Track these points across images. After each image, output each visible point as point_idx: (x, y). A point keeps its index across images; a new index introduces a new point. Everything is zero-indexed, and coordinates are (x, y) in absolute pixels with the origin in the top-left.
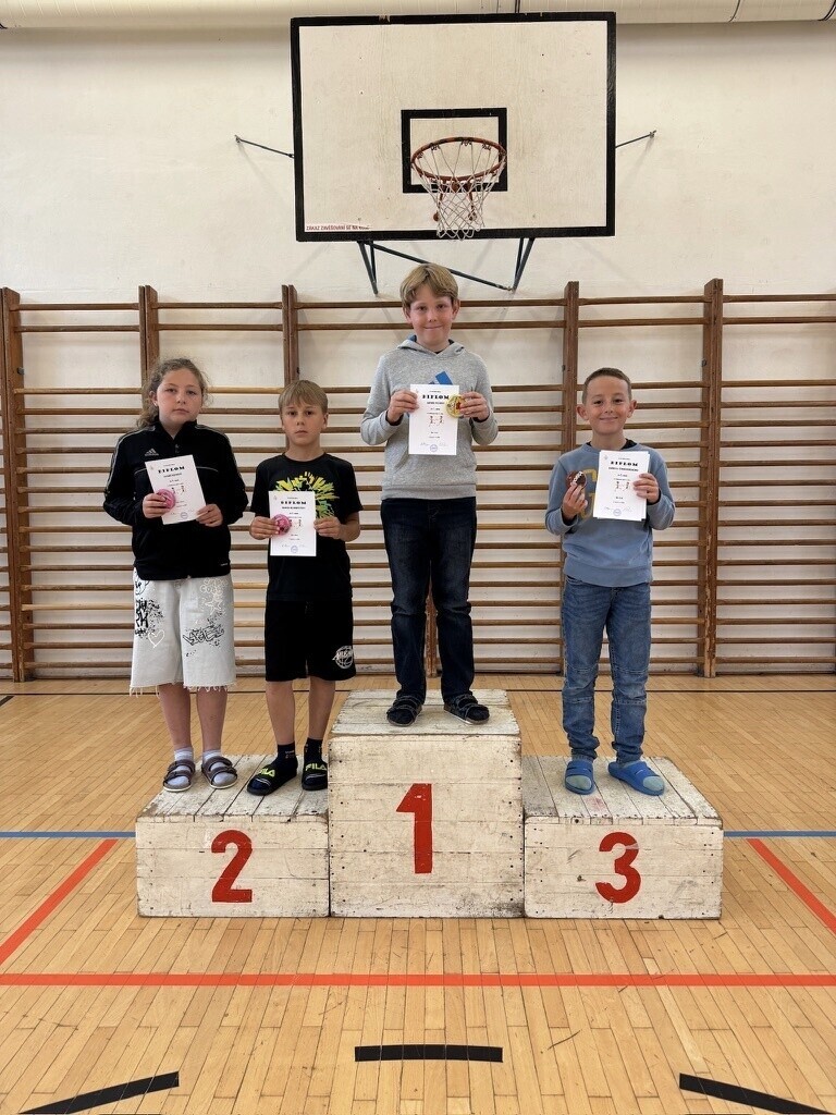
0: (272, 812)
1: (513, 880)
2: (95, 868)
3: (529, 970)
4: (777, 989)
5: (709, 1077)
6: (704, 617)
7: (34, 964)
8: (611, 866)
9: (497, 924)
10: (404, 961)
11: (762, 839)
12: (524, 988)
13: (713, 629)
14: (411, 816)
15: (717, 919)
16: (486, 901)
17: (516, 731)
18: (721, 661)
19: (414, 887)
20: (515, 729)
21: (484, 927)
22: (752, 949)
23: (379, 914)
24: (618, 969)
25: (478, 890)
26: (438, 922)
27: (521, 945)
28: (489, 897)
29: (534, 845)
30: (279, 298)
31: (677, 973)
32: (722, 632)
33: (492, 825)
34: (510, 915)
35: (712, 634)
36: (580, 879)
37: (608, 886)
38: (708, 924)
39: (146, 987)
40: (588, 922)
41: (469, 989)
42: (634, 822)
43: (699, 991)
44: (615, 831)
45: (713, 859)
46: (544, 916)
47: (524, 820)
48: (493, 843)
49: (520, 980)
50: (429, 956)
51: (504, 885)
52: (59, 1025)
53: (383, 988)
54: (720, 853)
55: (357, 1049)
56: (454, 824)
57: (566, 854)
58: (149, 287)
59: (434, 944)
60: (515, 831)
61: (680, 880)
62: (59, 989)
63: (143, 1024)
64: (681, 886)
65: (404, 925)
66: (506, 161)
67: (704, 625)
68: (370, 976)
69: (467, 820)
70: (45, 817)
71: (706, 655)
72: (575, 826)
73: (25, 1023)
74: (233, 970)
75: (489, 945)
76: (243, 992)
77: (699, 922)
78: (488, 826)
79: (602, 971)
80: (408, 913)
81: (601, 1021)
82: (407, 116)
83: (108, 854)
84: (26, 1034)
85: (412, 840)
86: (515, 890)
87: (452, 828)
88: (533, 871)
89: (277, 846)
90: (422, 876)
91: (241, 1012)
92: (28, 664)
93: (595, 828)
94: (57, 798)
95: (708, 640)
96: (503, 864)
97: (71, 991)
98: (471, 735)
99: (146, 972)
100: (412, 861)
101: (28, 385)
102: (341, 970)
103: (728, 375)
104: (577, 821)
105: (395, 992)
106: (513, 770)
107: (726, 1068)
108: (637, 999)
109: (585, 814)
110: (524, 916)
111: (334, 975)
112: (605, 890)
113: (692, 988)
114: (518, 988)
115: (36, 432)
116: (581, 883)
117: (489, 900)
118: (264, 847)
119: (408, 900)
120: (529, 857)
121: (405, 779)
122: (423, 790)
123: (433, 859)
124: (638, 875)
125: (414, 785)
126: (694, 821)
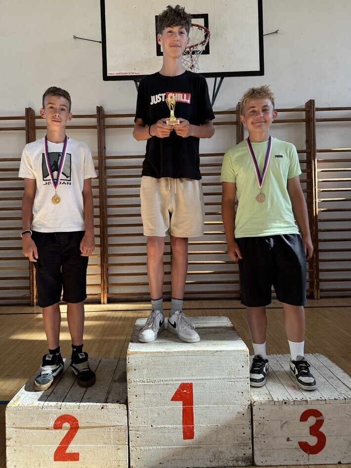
1: (246, 442)
6: (313, 268)
8: (308, 431)
13: (318, 274)
14: (179, 405)
16: (228, 455)
17: (245, 348)
18: (322, 291)
19: (183, 448)
23: (161, 466)
25: (224, 450)
28: (230, 453)
29: (259, 419)
30: (95, 112)
32: (322, 276)
33: (231, 407)
34: (244, 464)
35: (317, 277)
36: (288, 440)
37: (306, 443)
42: (321, 402)
44: (309, 408)
46: (266, 464)
47: (251, 403)
48: (232, 419)
51: (240, 445)
56: (207, 407)
57: (279, 423)
58: (30, 108)
60: (246, 410)
61: (350, 438)
66: (209, 38)
67: (313, 272)
71: (315, 287)
72: (284, 407)
78: (228, 408)
80: (179, 465)
85: (182, 418)
86: (246, 449)
87: (206, 409)
88: (259, 436)
90: (188, 441)
93: (296, 407)
95: (315, 280)
96: (238, 431)
100: (181, 432)
103: (319, 147)
104: (285, 403)
106: (244, 372)
109: (290, 398)
110: (253, 464)
112: (304, 446)
116: (290, 443)
117: (230, 456)
118: (87, 425)
119: (180, 457)
120: (256, 427)
121: (176, 380)
122: (187, 387)
123: (195, 430)
124: (324, 436)
125: (182, 384)
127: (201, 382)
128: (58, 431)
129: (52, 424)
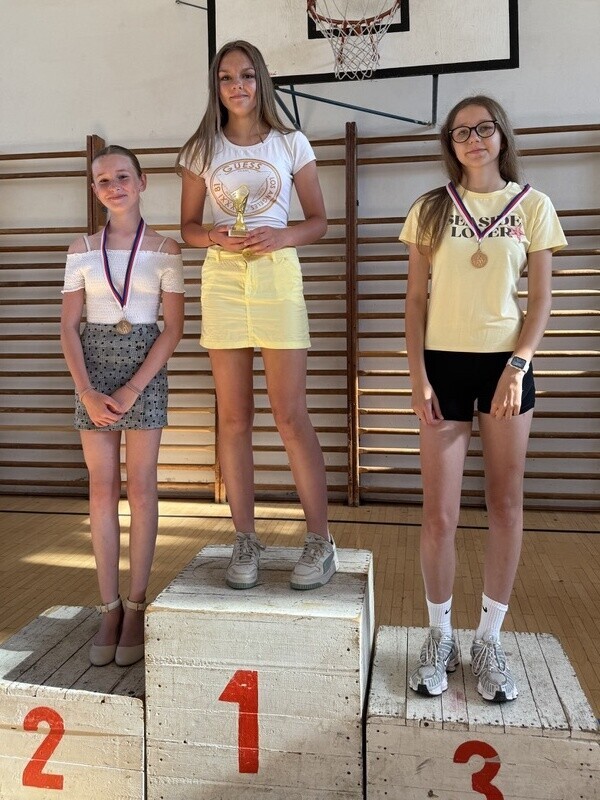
1: (351, 789)
19: (239, 788)
25: (311, 796)
29: (376, 749)
33: (327, 723)
36: (431, 794)
42: (494, 730)
44: (472, 739)
45: (593, 782)
47: (363, 720)
56: (283, 718)
57: (414, 763)
60: (353, 731)
69: (298, 715)
72: (424, 732)
78: (322, 723)
85: (237, 734)
87: (282, 722)
88: (377, 781)
89: (89, 729)
90: (246, 776)
96: (338, 769)
98: (304, 618)
100: (235, 757)
104: (426, 725)
106: (350, 661)
109: (437, 717)
118: (77, 729)
120: (372, 764)
121: (228, 664)
122: (248, 678)
123: (259, 758)
124: (501, 795)
125: (238, 671)
126: (568, 733)
127: (274, 671)
128: (30, 734)
129: (20, 721)
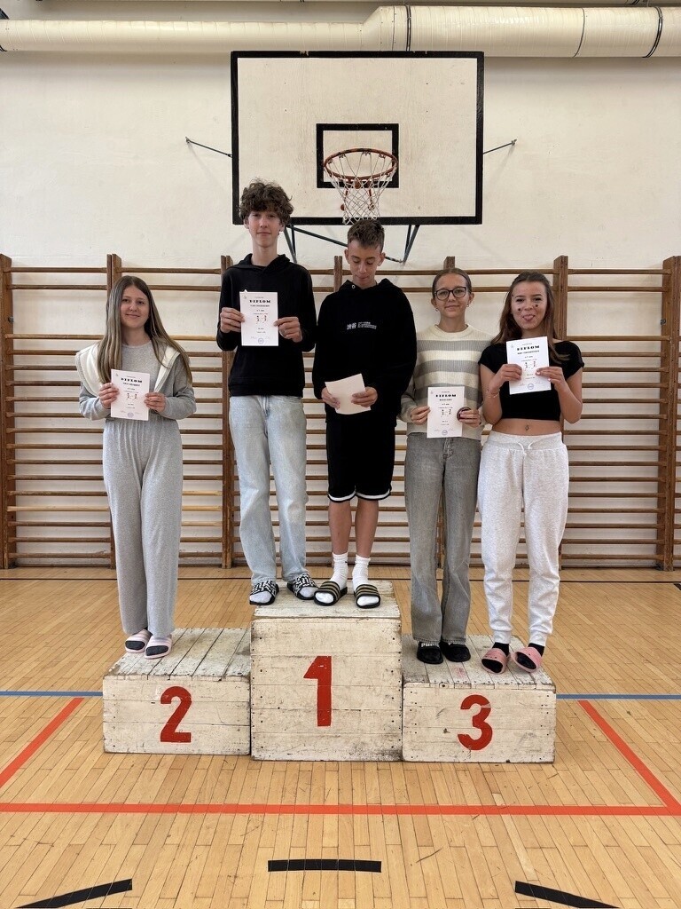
0: (208, 673)
1: (394, 732)
2: (66, 721)
3: (404, 802)
4: (594, 817)
5: (538, 884)
7: (19, 796)
8: (470, 721)
9: (381, 766)
10: (308, 794)
11: (589, 700)
12: (400, 816)
14: (315, 682)
15: (551, 763)
16: (373, 748)
17: (397, 616)
18: (566, 557)
19: (317, 737)
20: (397, 613)
21: (371, 768)
22: (577, 787)
23: (289, 758)
24: (473, 801)
25: (367, 740)
26: (335, 764)
27: (399, 782)
28: (374, 745)
29: (410, 704)
30: (219, 266)
31: (517, 804)
33: (378, 689)
34: (391, 759)
36: (445, 731)
37: (467, 737)
38: (544, 767)
39: (106, 814)
40: (451, 765)
41: (357, 817)
42: (487, 687)
43: (534, 819)
44: (473, 694)
45: (548, 716)
46: (417, 760)
47: (403, 685)
48: (378, 703)
49: (396, 810)
50: (327, 791)
51: (387, 735)
52: (39, 843)
53: (291, 816)
54: (554, 712)
55: (269, 862)
56: (348, 687)
57: (435, 711)
58: (115, 255)
59: (331, 782)
60: (395, 693)
61: (523, 733)
62: (39, 814)
63: (105, 842)
64: (524, 737)
65: (309, 767)
66: (398, 164)
68: (281, 806)
69: (359, 685)
70: (26, 679)
72: (442, 690)
73: (13, 842)
74: (176, 800)
75: (373, 783)
76: (182, 818)
77: (538, 765)
78: (374, 690)
79: (460, 803)
80: (311, 757)
81: (458, 841)
82: (321, 128)
83: (77, 709)
84: (13, 849)
85: (316, 700)
86: (395, 739)
87: (347, 691)
88: (410, 725)
89: (211, 700)
90: (323, 729)
91: (181, 833)
92: (12, 555)
93: (457, 691)
94: (35, 665)
96: (387, 719)
97: (49, 816)
98: (362, 618)
99: (107, 802)
100: (315, 717)
101: (17, 331)
102: (258, 801)
103: (571, 331)
104: (444, 686)
105: (300, 819)
106: (395, 646)
107: (552, 877)
108: (486, 825)
109: (451, 681)
110: (402, 760)
111: (253, 805)
112: (465, 740)
113: (529, 816)
114: (395, 816)
115: (22, 369)
116: (447, 734)
117: (375, 748)
118: (201, 700)
119: (312, 747)
120: (407, 714)
121: (311, 652)
122: (324, 661)
123: (332, 714)
124: (491, 729)
125: (318, 657)
126: (534, 686)
127: (342, 656)
128: (166, 705)
129: (158, 698)
